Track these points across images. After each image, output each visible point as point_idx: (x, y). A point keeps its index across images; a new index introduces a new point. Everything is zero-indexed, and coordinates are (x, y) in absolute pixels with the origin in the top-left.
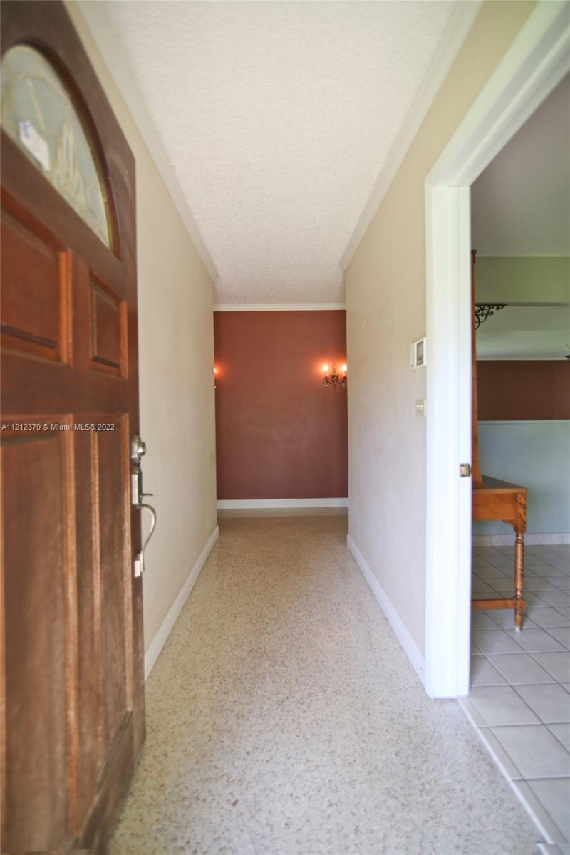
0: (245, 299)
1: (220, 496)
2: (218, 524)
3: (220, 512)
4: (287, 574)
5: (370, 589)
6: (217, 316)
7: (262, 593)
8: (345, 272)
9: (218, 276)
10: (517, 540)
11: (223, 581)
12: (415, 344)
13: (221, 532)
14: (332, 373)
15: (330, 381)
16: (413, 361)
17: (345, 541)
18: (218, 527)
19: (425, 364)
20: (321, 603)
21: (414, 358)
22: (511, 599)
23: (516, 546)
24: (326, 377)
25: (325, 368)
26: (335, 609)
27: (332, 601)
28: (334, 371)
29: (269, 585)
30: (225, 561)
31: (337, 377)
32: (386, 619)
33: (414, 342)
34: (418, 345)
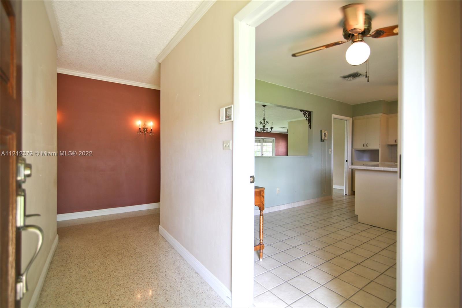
0: (81, 68)
1: (61, 210)
2: (57, 233)
3: (59, 223)
4: (123, 259)
5: (181, 257)
6: (59, 76)
7: (107, 278)
8: (160, 65)
9: (62, 45)
10: (261, 214)
11: (71, 277)
12: (224, 109)
13: (60, 239)
14: (143, 127)
15: (142, 131)
16: (223, 118)
17: (157, 229)
18: (58, 235)
19: (232, 120)
20: (153, 274)
21: (223, 117)
22: (258, 245)
23: (260, 217)
24: (140, 129)
25: (139, 123)
26: (164, 275)
27: (161, 271)
28: (145, 125)
29: (112, 271)
30: (69, 261)
31: (147, 129)
32: (196, 273)
33: (222, 107)
34: (226, 110)
